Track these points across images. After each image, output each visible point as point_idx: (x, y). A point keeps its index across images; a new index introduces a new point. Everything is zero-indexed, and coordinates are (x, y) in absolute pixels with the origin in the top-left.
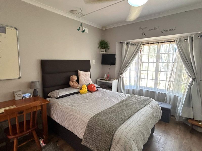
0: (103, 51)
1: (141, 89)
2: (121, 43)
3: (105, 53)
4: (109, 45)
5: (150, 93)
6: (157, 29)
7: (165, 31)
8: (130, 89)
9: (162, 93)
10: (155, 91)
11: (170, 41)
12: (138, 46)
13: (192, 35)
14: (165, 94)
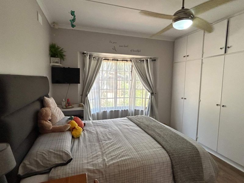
0: (57, 62)
1: (103, 110)
2: (84, 53)
3: (60, 65)
4: (64, 54)
5: (114, 112)
6: (126, 46)
7: (133, 51)
8: (94, 114)
9: (125, 110)
10: (118, 110)
11: (126, 60)
12: (99, 61)
13: (149, 58)
14: (127, 110)
